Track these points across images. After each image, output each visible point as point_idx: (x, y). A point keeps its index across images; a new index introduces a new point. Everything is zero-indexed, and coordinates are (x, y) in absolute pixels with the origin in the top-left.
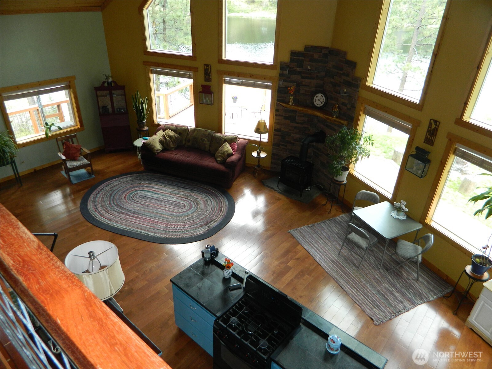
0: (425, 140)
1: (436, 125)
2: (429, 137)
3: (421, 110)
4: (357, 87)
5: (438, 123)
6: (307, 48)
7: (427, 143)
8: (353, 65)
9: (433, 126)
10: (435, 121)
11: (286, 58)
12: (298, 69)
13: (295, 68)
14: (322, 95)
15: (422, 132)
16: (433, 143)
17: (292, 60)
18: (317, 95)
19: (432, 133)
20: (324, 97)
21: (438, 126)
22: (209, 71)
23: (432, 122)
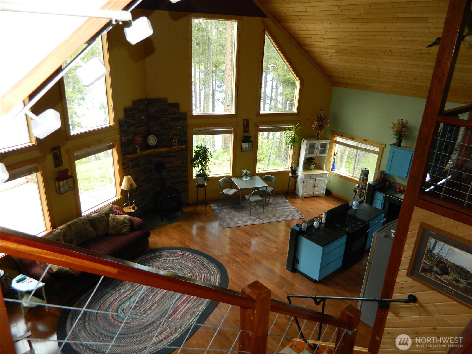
0: (243, 131)
1: (247, 121)
2: (245, 129)
3: (237, 117)
4: (185, 119)
5: (248, 120)
6: (135, 103)
7: (245, 133)
8: (177, 105)
9: (246, 122)
10: (246, 120)
11: (122, 116)
12: (133, 122)
13: (131, 122)
14: (153, 136)
15: (241, 128)
16: (248, 131)
17: (126, 116)
18: (149, 138)
19: (246, 125)
20: (155, 137)
21: (249, 122)
22: (58, 153)
23: (245, 120)
